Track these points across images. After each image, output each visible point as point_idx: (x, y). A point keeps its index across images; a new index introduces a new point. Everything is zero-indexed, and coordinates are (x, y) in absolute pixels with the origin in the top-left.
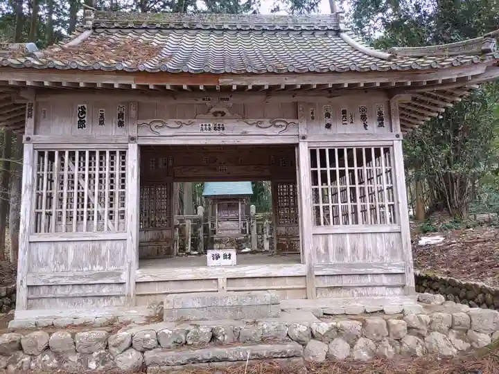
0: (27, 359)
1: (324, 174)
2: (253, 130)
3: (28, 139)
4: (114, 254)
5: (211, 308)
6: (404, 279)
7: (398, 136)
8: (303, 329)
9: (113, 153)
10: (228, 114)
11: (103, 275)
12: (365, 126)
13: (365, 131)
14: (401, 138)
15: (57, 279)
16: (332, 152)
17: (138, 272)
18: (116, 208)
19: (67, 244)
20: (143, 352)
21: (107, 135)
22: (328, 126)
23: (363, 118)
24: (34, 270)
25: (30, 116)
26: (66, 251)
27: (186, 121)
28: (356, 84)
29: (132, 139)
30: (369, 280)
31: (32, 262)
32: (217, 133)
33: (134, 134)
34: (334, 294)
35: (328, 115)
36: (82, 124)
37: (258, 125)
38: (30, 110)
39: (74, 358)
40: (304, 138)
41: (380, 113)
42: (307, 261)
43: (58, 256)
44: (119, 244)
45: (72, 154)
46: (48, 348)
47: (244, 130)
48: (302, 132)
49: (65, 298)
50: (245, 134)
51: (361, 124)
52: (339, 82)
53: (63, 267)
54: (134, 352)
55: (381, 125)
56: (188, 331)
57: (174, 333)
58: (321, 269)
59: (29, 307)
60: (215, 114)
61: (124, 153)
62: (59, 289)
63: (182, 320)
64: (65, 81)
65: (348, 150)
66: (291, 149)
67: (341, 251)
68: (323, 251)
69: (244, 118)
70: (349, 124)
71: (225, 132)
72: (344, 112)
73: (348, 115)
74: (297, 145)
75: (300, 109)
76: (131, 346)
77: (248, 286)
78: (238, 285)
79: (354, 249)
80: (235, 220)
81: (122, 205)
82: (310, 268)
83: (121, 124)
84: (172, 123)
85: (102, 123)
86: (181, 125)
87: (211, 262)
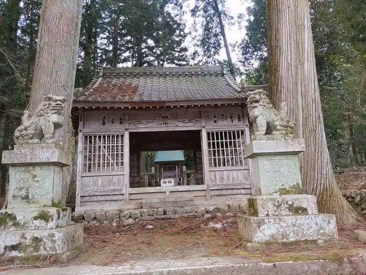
0: (86, 223)
1: (214, 143)
2: (181, 124)
3: (80, 131)
4: (119, 181)
5: (164, 202)
6: (251, 191)
7: (247, 125)
8: (203, 209)
9: (118, 136)
10: (169, 117)
11: (113, 190)
12: (232, 121)
13: (232, 124)
14: (249, 126)
15: (94, 193)
16: (217, 133)
17: (130, 189)
18: (120, 161)
19: (98, 177)
20: (135, 220)
21: (115, 128)
22: (215, 122)
23: (231, 117)
24: (83, 189)
25: (81, 120)
26: (98, 180)
27: (151, 121)
28: (224, 104)
29: (127, 129)
31: (83, 185)
32: (165, 126)
33: (127, 127)
35: (215, 117)
36: (104, 124)
37: (183, 122)
38: (81, 118)
39: (106, 222)
40: (204, 127)
41: (239, 115)
42: (206, 183)
43: (94, 183)
44: (122, 177)
45: (100, 137)
46: (95, 218)
47: (177, 124)
48: (203, 124)
49: (97, 201)
50: (177, 126)
51: (230, 120)
52: (216, 103)
53: (96, 188)
54: (131, 219)
55: (240, 120)
56: (154, 211)
57: (148, 211)
58: (213, 187)
59: (81, 206)
60: (163, 117)
61: (123, 136)
62: (95, 197)
63: (151, 207)
64: (101, 106)
65: (225, 132)
66: (198, 133)
67: (222, 178)
68: (214, 179)
69: (176, 119)
70: (225, 120)
71: (168, 125)
72: (222, 115)
73: (224, 117)
74: (201, 130)
75: (202, 114)
76: (130, 217)
77: (179, 194)
78: (175, 195)
79: (228, 178)
80: (174, 177)
81: (122, 159)
82: (208, 186)
83: (121, 123)
84: (144, 122)
85: (113, 123)
86: (148, 123)
87: (163, 185)
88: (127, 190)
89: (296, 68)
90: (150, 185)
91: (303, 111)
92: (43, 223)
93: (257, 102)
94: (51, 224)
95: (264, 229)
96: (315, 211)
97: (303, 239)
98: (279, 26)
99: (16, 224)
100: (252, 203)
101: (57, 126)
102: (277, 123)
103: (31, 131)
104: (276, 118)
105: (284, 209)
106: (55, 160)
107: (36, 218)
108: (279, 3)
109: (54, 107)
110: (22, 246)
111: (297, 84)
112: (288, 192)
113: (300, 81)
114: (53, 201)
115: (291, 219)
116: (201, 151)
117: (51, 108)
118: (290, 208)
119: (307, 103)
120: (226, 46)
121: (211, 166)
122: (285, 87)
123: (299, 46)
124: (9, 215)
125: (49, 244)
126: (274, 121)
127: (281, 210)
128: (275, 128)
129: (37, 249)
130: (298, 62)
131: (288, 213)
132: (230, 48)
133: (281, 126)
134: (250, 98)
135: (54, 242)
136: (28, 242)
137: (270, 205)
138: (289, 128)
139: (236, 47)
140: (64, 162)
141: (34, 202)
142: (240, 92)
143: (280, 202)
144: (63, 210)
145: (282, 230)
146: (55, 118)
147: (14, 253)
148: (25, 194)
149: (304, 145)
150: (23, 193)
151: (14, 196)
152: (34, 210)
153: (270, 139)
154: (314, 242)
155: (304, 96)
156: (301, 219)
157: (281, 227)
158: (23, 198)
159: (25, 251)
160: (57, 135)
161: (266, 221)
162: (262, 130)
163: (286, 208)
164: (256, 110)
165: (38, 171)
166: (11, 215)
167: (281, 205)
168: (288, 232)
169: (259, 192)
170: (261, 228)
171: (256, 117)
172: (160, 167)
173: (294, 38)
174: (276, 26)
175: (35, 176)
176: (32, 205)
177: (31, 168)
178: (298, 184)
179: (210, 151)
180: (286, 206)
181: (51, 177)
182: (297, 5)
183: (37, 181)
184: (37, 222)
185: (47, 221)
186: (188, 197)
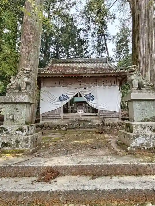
0: (45, 128)
4: (59, 110)
6: (119, 116)
8: (97, 124)
10: (82, 81)
11: (57, 114)
12: (111, 84)
14: (119, 86)
15: (48, 115)
17: (64, 114)
20: (66, 128)
22: (103, 84)
25: (42, 83)
30: (112, 116)
33: (62, 86)
37: (88, 84)
38: (42, 81)
39: (53, 128)
41: (114, 81)
42: (98, 112)
46: (48, 126)
48: (98, 85)
49: (49, 119)
52: (105, 75)
54: (64, 128)
55: (115, 83)
57: (72, 124)
58: (101, 114)
59: (43, 120)
60: (79, 81)
62: (48, 117)
64: (51, 76)
69: (85, 82)
70: (108, 83)
71: (81, 85)
72: (107, 81)
75: (97, 80)
76: (64, 126)
77: (86, 117)
78: (84, 117)
82: (99, 114)
83: (60, 84)
84: (70, 83)
85: (56, 84)
86: (72, 84)
87: (78, 112)
88: (62, 114)
89: (148, 56)
90: (72, 112)
92: (20, 132)
93: (133, 71)
94: (25, 133)
95: (137, 141)
98: (139, 36)
99: (7, 133)
101: (28, 84)
102: (144, 83)
103: (14, 86)
104: (143, 81)
105: (147, 129)
106: (26, 101)
107: (17, 130)
108: (140, 23)
109: (26, 74)
112: (148, 121)
113: (149, 63)
114: (26, 121)
117: (24, 74)
119: (153, 75)
122: (142, 66)
123: (149, 46)
124: (4, 128)
125: (24, 144)
126: (142, 82)
127: (145, 130)
128: (143, 86)
129: (17, 146)
130: (149, 54)
131: (149, 131)
133: (146, 85)
134: (130, 70)
136: (13, 143)
137: (139, 127)
138: (150, 86)
140: (31, 102)
141: (16, 122)
143: (145, 126)
144: (31, 126)
145: (146, 141)
146: (26, 79)
147: (6, 148)
148: (12, 118)
151: (6, 119)
152: (16, 126)
153: (140, 92)
157: (146, 139)
158: (11, 120)
159: (11, 147)
160: (28, 88)
162: (136, 87)
163: (148, 129)
164: (132, 76)
167: (145, 127)
168: (150, 143)
169: (133, 120)
170: (135, 140)
171: (132, 80)
172: (76, 104)
173: (147, 41)
174: (138, 36)
175: (17, 109)
176: (16, 123)
177: (15, 105)
178: (154, 116)
180: (148, 128)
181: (25, 109)
182: (149, 24)
183: (18, 112)
184: (18, 132)
185: (23, 132)
186: (90, 118)
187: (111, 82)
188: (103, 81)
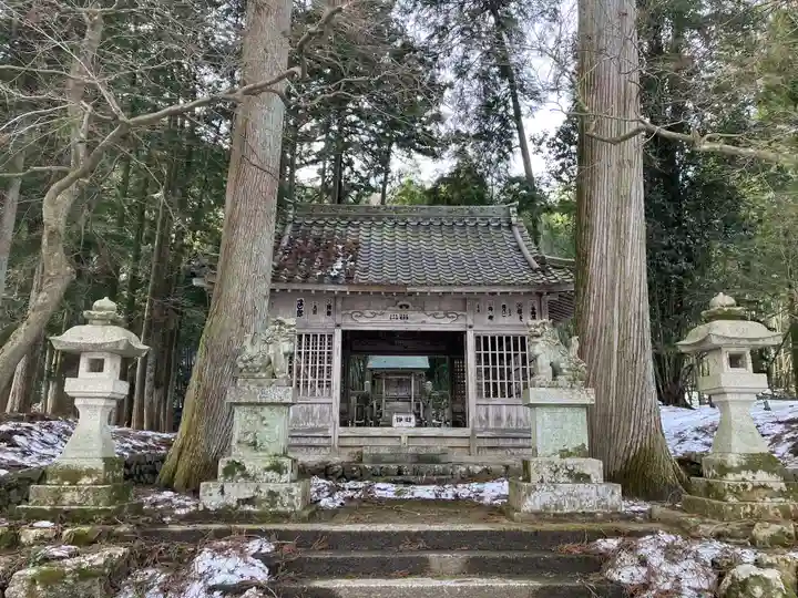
1: (486, 356)
2: (430, 320)
4: (323, 413)
5: (398, 454)
8: (463, 469)
9: (322, 336)
10: (411, 307)
11: (314, 430)
12: (521, 318)
13: (519, 322)
16: (493, 339)
17: (341, 429)
18: (325, 379)
21: (319, 322)
22: (491, 318)
27: (379, 312)
28: (506, 292)
29: (338, 326)
32: (403, 321)
33: (339, 321)
34: (492, 452)
36: (300, 314)
37: (435, 316)
40: (470, 327)
41: (533, 309)
42: (471, 425)
44: (327, 408)
47: (424, 319)
48: (470, 322)
50: (424, 322)
51: (517, 316)
54: (345, 480)
55: (534, 317)
56: (381, 468)
57: (373, 468)
58: (481, 432)
60: (401, 307)
61: (331, 336)
63: (376, 462)
65: (507, 338)
66: (460, 336)
67: (499, 418)
68: (484, 418)
69: (423, 311)
70: (507, 316)
71: (408, 321)
72: (504, 307)
73: (507, 309)
74: (466, 332)
75: (468, 303)
76: (343, 476)
77: (425, 443)
78: (416, 442)
79: (509, 418)
80: (407, 399)
81: (328, 377)
82: (473, 431)
83: (329, 313)
84: (368, 313)
85: (315, 312)
86: (375, 315)
87: (395, 424)
88: (336, 431)
89: (614, 263)
91: (619, 330)
92: (276, 475)
93: (538, 336)
94: (286, 477)
95: (535, 497)
96: (601, 480)
97: (580, 511)
99: (246, 476)
100: (526, 464)
102: (562, 365)
104: (562, 359)
105: (562, 474)
107: (268, 469)
110: (256, 500)
111: (613, 288)
112: (570, 455)
113: (618, 284)
115: (567, 487)
116: (463, 360)
117: (283, 335)
118: (570, 474)
119: (626, 319)
120: (523, 145)
121: (479, 395)
123: (620, 228)
124: (237, 464)
125: (287, 500)
126: (560, 363)
127: (558, 476)
129: (273, 504)
130: (617, 254)
131: (566, 479)
132: (531, 147)
133: (568, 369)
135: (293, 497)
136: (263, 495)
137: (546, 469)
139: (544, 144)
141: (263, 450)
142: (535, 271)
145: (556, 499)
146: (286, 347)
147: (248, 508)
148: (251, 440)
149: (593, 397)
150: (249, 438)
151: (239, 442)
152: (265, 460)
154: (591, 514)
155: (623, 309)
156: (581, 487)
157: (556, 495)
158: (249, 445)
159: (260, 505)
161: (538, 488)
163: (565, 473)
164: (537, 347)
165: (266, 412)
166: (239, 464)
167: (559, 469)
168: (563, 503)
169: (535, 453)
170: (532, 496)
173: (613, 215)
175: (263, 419)
176: (261, 454)
177: (258, 409)
178: (584, 445)
179: (479, 370)
180: (565, 471)
183: (266, 425)
184: (270, 474)
185: (281, 473)
186: (439, 448)
187: (520, 312)
188: (491, 309)
